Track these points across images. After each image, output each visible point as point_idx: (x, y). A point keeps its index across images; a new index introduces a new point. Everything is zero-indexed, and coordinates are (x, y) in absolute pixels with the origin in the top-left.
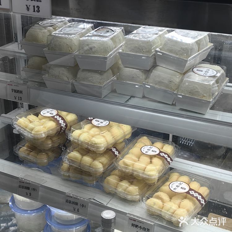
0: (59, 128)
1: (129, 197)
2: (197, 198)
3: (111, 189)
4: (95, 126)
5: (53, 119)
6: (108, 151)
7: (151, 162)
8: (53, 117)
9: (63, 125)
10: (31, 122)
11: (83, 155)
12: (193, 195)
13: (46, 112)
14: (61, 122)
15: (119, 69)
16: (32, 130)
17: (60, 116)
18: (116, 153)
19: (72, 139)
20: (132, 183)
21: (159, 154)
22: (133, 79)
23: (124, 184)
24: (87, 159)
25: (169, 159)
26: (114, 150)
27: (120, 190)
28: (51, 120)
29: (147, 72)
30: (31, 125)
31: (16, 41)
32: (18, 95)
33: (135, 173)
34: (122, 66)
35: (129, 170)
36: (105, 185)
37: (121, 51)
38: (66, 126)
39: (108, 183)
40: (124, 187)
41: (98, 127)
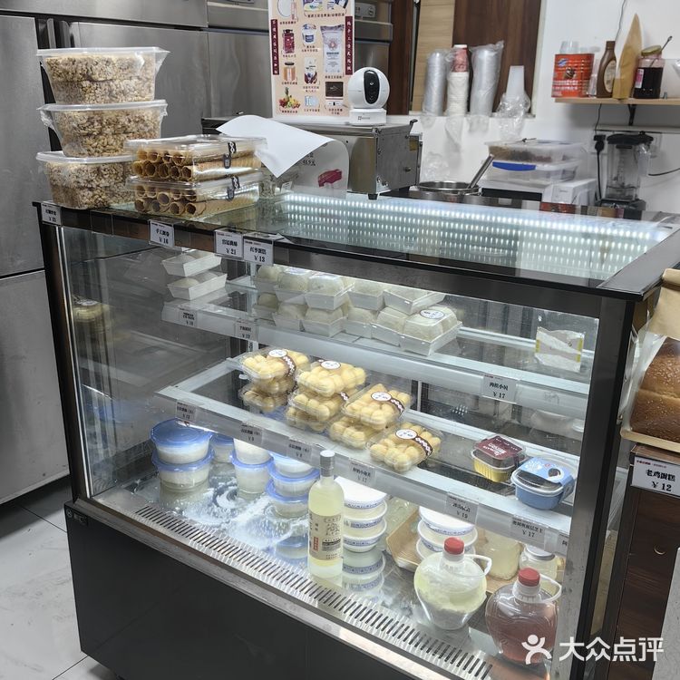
0: (286, 370)
1: (354, 444)
2: (422, 444)
3: (337, 436)
4: (324, 369)
5: (282, 360)
6: (336, 396)
7: (381, 408)
8: (282, 358)
9: (292, 367)
10: (258, 362)
11: (309, 398)
12: (418, 442)
13: (275, 353)
14: (290, 363)
15: (349, 308)
16: (259, 370)
17: (289, 357)
18: (346, 398)
19: (298, 381)
20: (359, 429)
21: (389, 401)
22: (361, 319)
23: (351, 430)
24: (313, 403)
25: (400, 407)
26: (343, 395)
27: (345, 435)
28: (279, 361)
29: (375, 313)
30: (258, 366)
31: (249, 274)
32: (246, 332)
33: (362, 418)
34: (351, 306)
35: (356, 415)
36: (331, 430)
37: (350, 290)
38: (295, 368)
39: (334, 428)
40: (350, 433)
41: (328, 370)
